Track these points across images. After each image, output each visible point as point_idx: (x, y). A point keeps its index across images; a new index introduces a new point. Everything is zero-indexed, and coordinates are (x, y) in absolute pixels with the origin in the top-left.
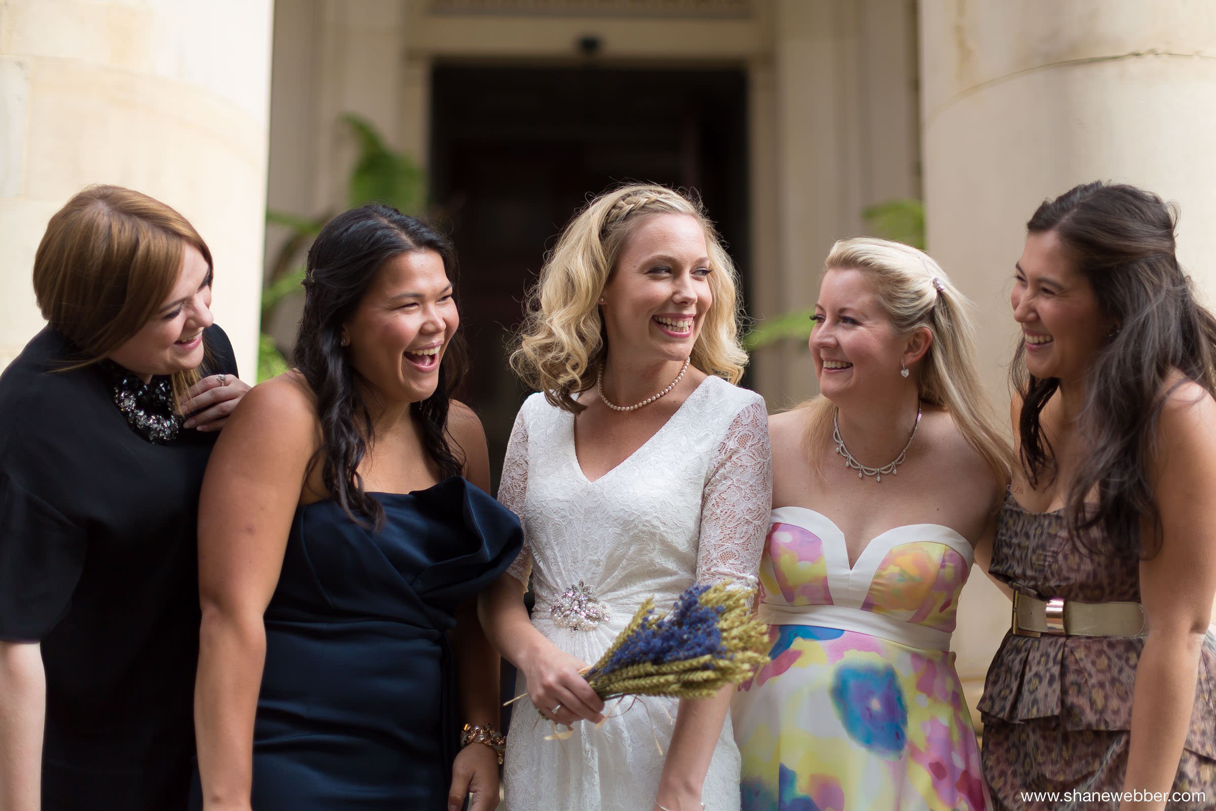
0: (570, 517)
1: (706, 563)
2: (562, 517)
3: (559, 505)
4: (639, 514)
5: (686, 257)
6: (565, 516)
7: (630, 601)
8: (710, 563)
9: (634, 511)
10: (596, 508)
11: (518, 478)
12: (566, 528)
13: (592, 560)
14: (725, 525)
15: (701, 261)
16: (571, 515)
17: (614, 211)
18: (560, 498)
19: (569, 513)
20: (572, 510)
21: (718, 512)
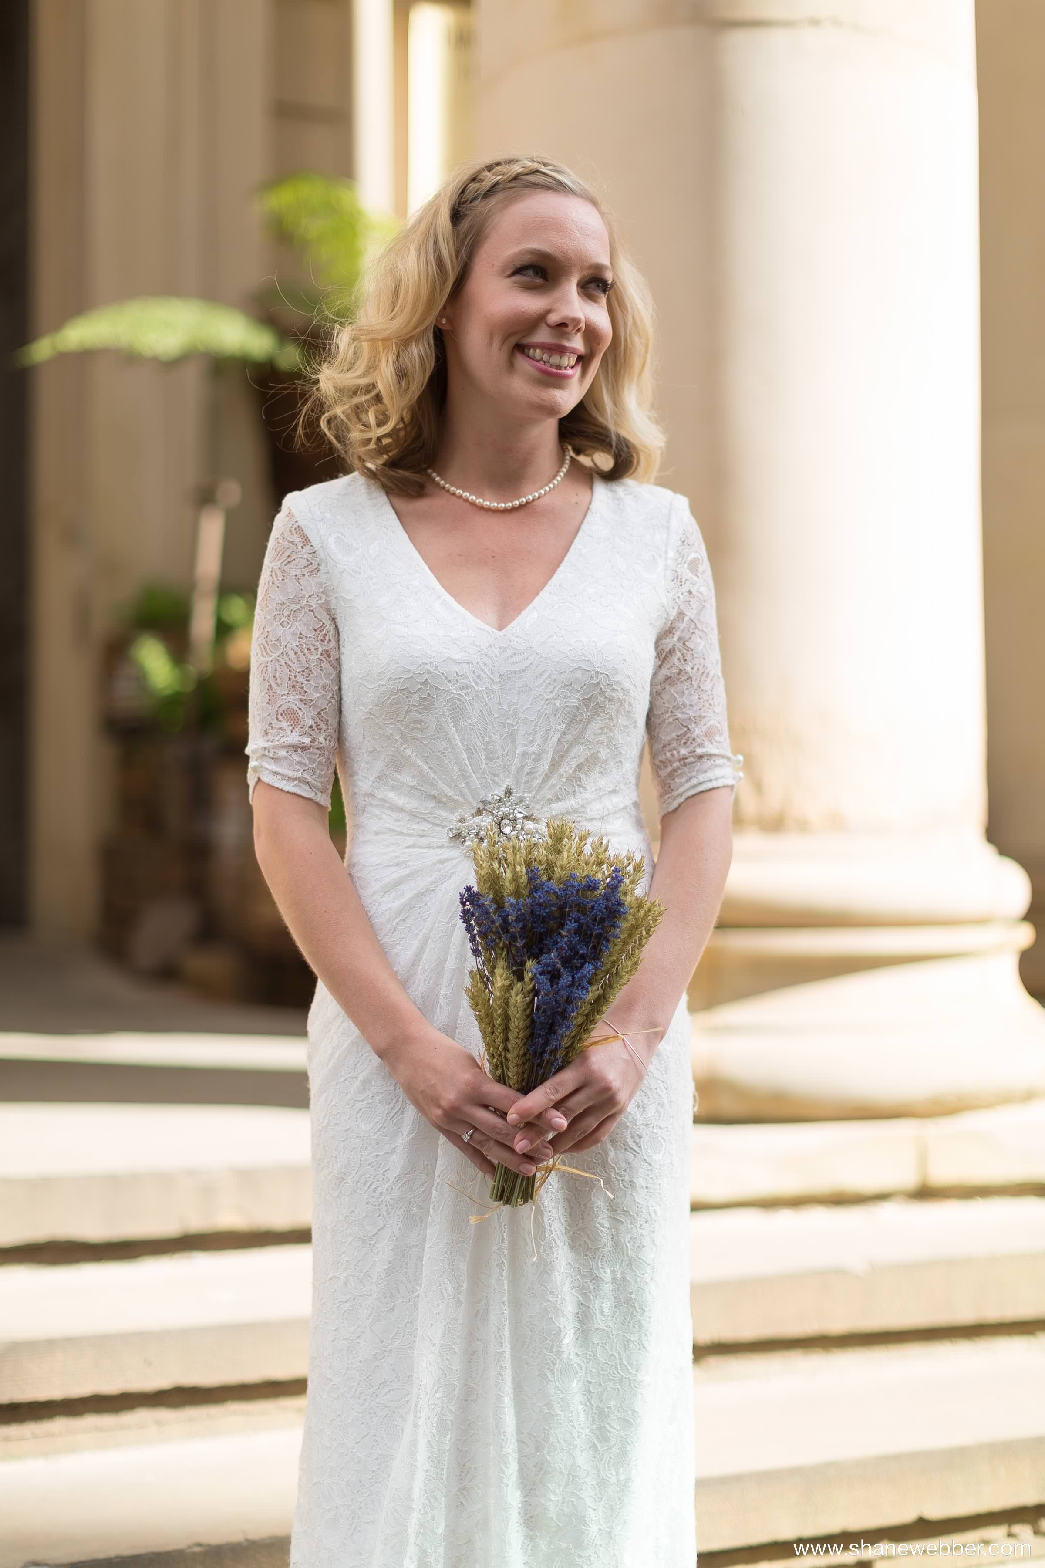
0: (477, 688)
1: (685, 743)
2: (462, 688)
3: (455, 668)
4: (607, 673)
5: (573, 257)
6: (468, 687)
7: (582, 817)
8: (691, 743)
9: (599, 670)
10: (524, 671)
11: (312, 635)
12: (471, 705)
13: (527, 753)
14: (700, 687)
15: (599, 268)
16: (477, 684)
17: (473, 186)
18: (457, 656)
19: (474, 680)
20: (478, 677)
21: (688, 669)
